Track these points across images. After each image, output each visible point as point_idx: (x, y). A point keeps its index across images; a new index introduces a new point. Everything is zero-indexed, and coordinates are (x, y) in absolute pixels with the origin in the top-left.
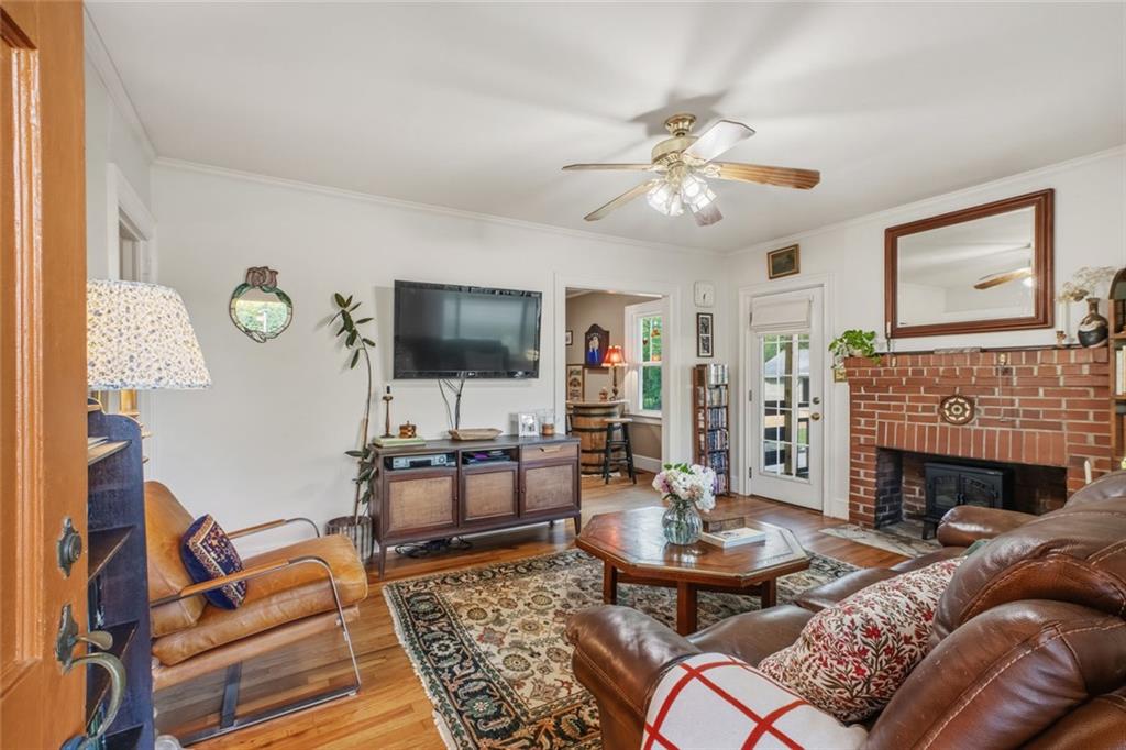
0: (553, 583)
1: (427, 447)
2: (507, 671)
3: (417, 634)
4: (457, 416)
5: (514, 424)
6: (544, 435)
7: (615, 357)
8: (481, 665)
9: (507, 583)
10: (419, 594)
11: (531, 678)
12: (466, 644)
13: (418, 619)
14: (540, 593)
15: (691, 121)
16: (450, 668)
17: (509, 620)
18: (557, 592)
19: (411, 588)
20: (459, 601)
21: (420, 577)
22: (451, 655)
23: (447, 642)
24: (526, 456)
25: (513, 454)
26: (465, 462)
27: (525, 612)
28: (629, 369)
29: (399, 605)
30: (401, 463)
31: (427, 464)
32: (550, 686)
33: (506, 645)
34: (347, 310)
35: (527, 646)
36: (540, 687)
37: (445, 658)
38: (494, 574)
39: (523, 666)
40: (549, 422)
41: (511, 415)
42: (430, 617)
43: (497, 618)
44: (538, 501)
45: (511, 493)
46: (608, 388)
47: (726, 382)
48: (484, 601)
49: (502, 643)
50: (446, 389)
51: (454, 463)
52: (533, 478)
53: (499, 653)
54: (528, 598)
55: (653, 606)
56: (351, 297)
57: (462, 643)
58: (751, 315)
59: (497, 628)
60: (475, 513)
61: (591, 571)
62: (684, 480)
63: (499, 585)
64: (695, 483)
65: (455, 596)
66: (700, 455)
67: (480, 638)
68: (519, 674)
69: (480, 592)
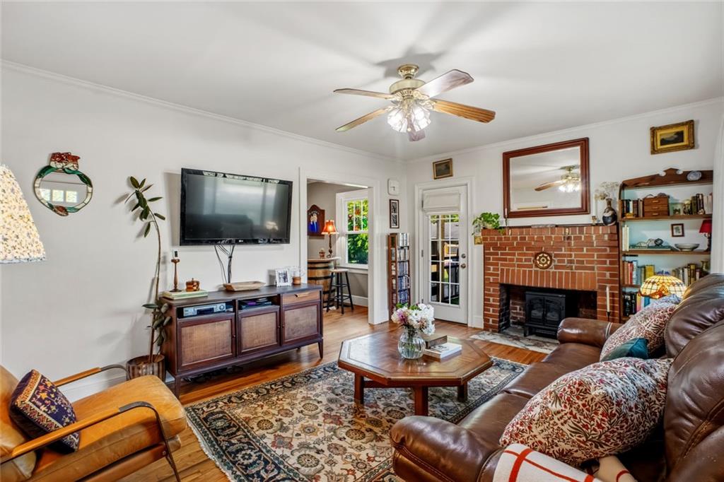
0: (314, 393)
1: (209, 299)
2: (303, 468)
3: (221, 448)
4: (229, 272)
5: (272, 277)
6: (294, 284)
7: (330, 228)
8: (282, 466)
9: (280, 397)
10: (212, 414)
11: (323, 472)
12: (264, 450)
13: (219, 435)
14: (307, 402)
15: (416, 69)
16: (258, 473)
17: (291, 426)
18: (319, 399)
19: (205, 409)
20: (247, 415)
21: (209, 399)
22: (255, 462)
23: (249, 452)
24: (286, 301)
25: (276, 300)
26: (240, 308)
27: (300, 419)
28: (339, 236)
29: (201, 427)
30: (190, 311)
31: (211, 311)
32: (339, 475)
33: (295, 447)
34: (140, 190)
35: (312, 446)
36: (332, 477)
37: (251, 465)
38: (268, 390)
39: (314, 462)
40: (297, 275)
41: (269, 271)
42: (228, 432)
43: (282, 426)
44: (294, 333)
45: (274, 328)
46: (326, 249)
47: (408, 245)
48: (267, 413)
49: (292, 446)
50: (220, 253)
51: (231, 309)
52: (289, 316)
53: (292, 454)
54: (300, 407)
55: (389, 401)
56: (144, 181)
57: (260, 450)
58: (423, 202)
59: (284, 434)
60: (248, 346)
61: (338, 380)
62: (416, 315)
63: (275, 398)
64: (423, 317)
65: (243, 412)
66: (393, 293)
67: (274, 444)
68: (313, 469)
69: (262, 406)
